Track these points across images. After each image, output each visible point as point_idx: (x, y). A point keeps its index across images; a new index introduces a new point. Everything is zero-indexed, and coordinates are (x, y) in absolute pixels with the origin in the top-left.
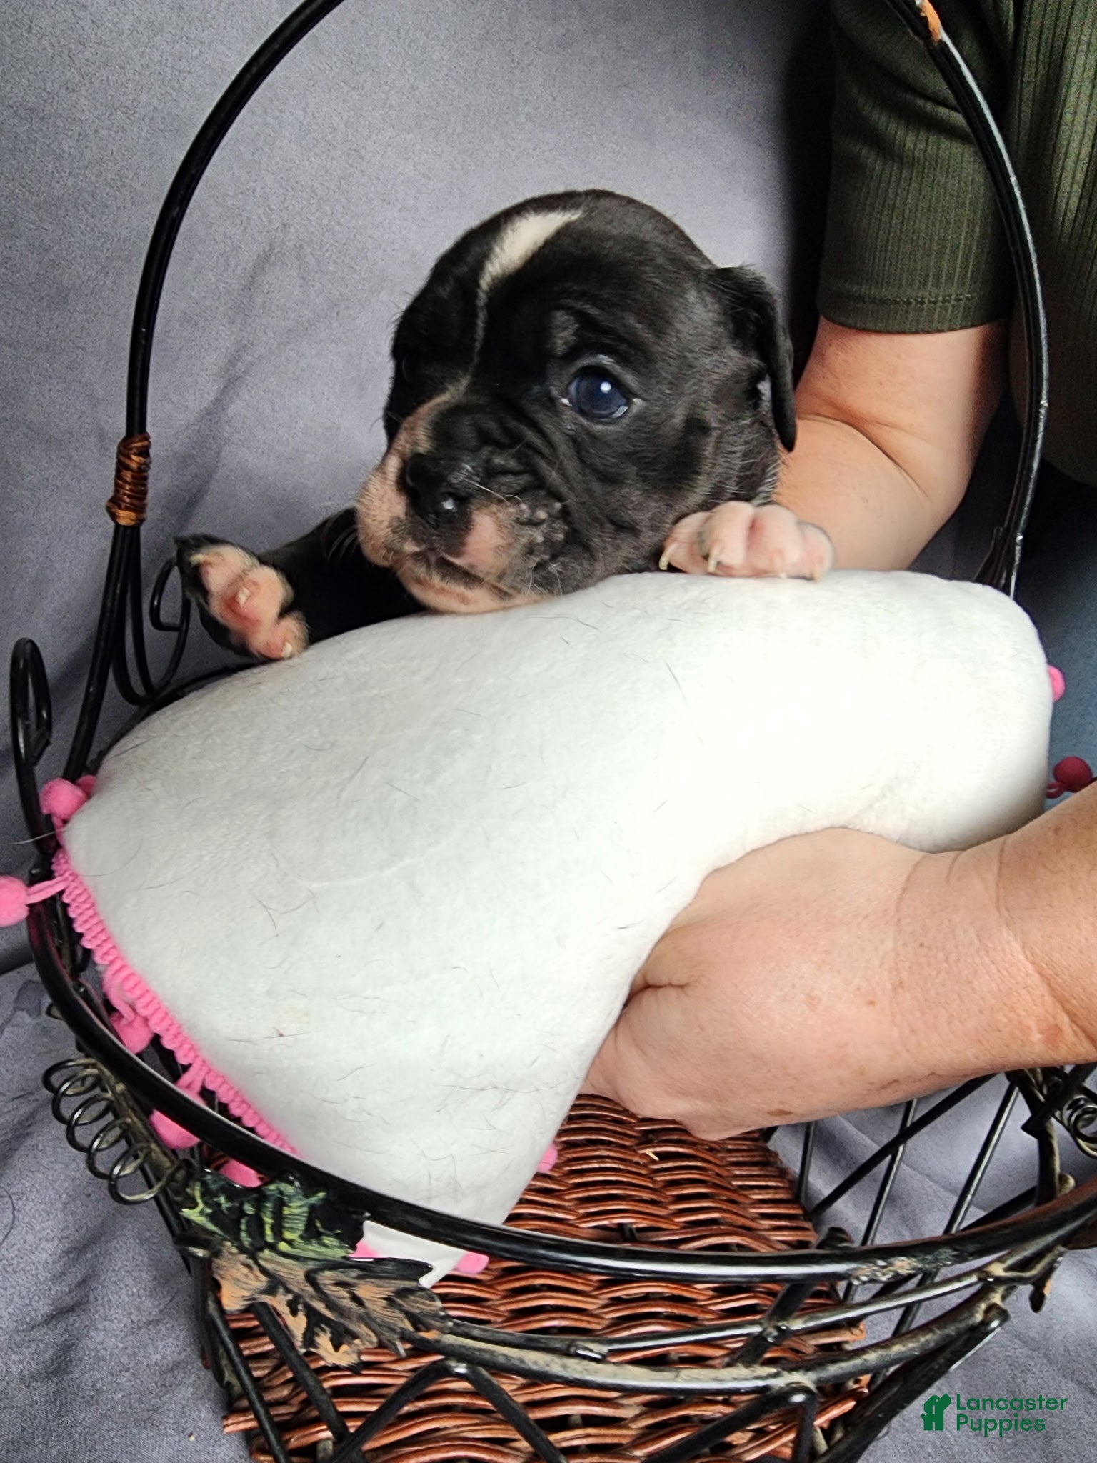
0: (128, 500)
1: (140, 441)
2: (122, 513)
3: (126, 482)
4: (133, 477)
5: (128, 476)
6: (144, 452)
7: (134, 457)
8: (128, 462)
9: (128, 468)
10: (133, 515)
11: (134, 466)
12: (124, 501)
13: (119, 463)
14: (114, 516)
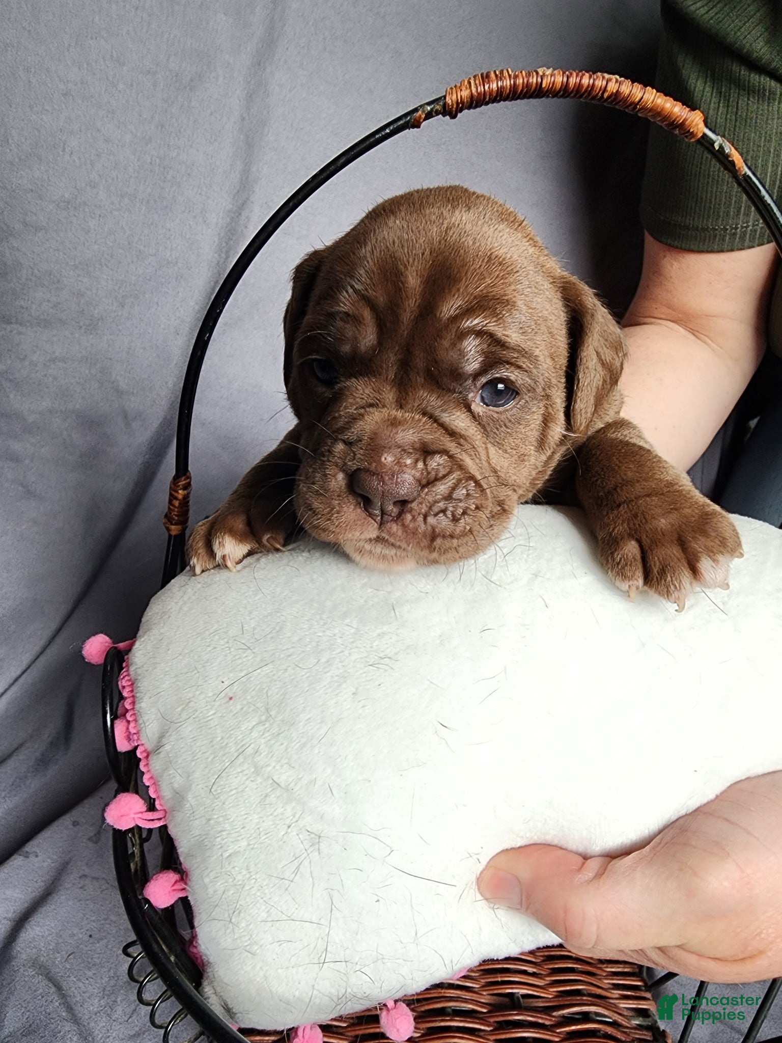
0: (176, 518)
1: (185, 480)
2: (173, 527)
3: (175, 507)
4: (180, 504)
5: (176, 503)
6: (187, 486)
7: (180, 492)
8: (176, 494)
9: (176, 498)
10: (179, 527)
11: (180, 497)
12: (174, 519)
13: (171, 495)
14: (168, 529)
